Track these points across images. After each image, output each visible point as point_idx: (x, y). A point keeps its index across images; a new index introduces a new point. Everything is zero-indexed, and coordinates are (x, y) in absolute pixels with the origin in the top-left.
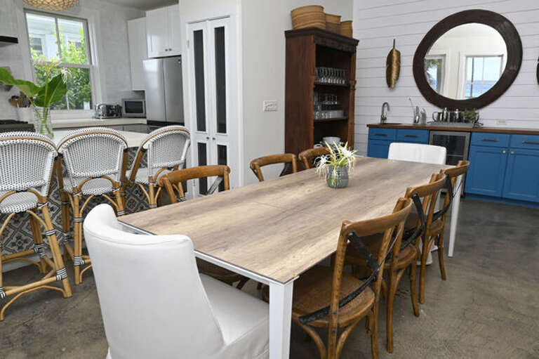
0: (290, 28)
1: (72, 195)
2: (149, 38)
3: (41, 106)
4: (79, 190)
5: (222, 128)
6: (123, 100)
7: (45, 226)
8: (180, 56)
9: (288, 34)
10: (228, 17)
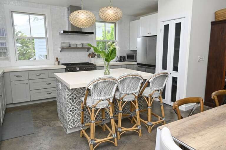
0: (213, 20)
1: (119, 100)
2: (140, 28)
3: (107, 61)
4: (122, 99)
5: (176, 69)
6: (126, 54)
7: (110, 114)
8: (156, 36)
9: (213, 23)
10: (184, 18)
